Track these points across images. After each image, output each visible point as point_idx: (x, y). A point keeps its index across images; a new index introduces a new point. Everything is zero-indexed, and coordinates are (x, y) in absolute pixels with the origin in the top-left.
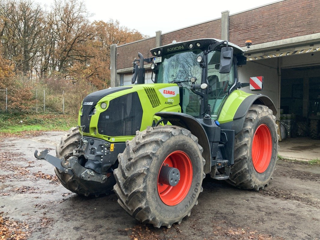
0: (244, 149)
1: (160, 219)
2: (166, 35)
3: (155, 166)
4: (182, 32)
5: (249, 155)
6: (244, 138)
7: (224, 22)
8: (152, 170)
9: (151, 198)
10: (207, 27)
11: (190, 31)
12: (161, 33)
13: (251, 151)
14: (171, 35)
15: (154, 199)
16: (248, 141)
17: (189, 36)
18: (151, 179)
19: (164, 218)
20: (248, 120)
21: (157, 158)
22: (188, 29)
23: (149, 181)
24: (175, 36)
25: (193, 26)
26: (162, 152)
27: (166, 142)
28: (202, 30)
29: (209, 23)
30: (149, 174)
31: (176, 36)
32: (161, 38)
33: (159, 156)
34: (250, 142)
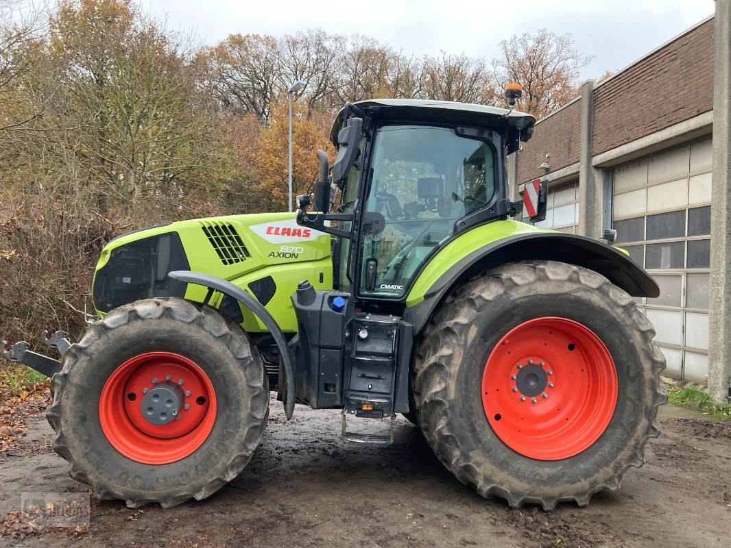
0: (438, 379)
1: (99, 480)
2: (603, 87)
3: (81, 372)
4: (633, 72)
5: (452, 395)
6: (442, 347)
7: (722, 24)
8: (75, 380)
9: (71, 431)
10: (687, 47)
11: (650, 66)
12: (592, 86)
13: (464, 385)
14: (611, 85)
15: (80, 436)
16: (450, 357)
17: (647, 80)
18: (71, 396)
19: (109, 480)
20: (464, 302)
21: (88, 358)
22: (645, 62)
23: (67, 398)
24: (618, 88)
25: (656, 53)
26: (102, 347)
27: (117, 329)
28: (674, 57)
29: (689, 36)
30: (67, 386)
31: (621, 86)
32: (593, 96)
33: (93, 354)
34: (457, 361)
